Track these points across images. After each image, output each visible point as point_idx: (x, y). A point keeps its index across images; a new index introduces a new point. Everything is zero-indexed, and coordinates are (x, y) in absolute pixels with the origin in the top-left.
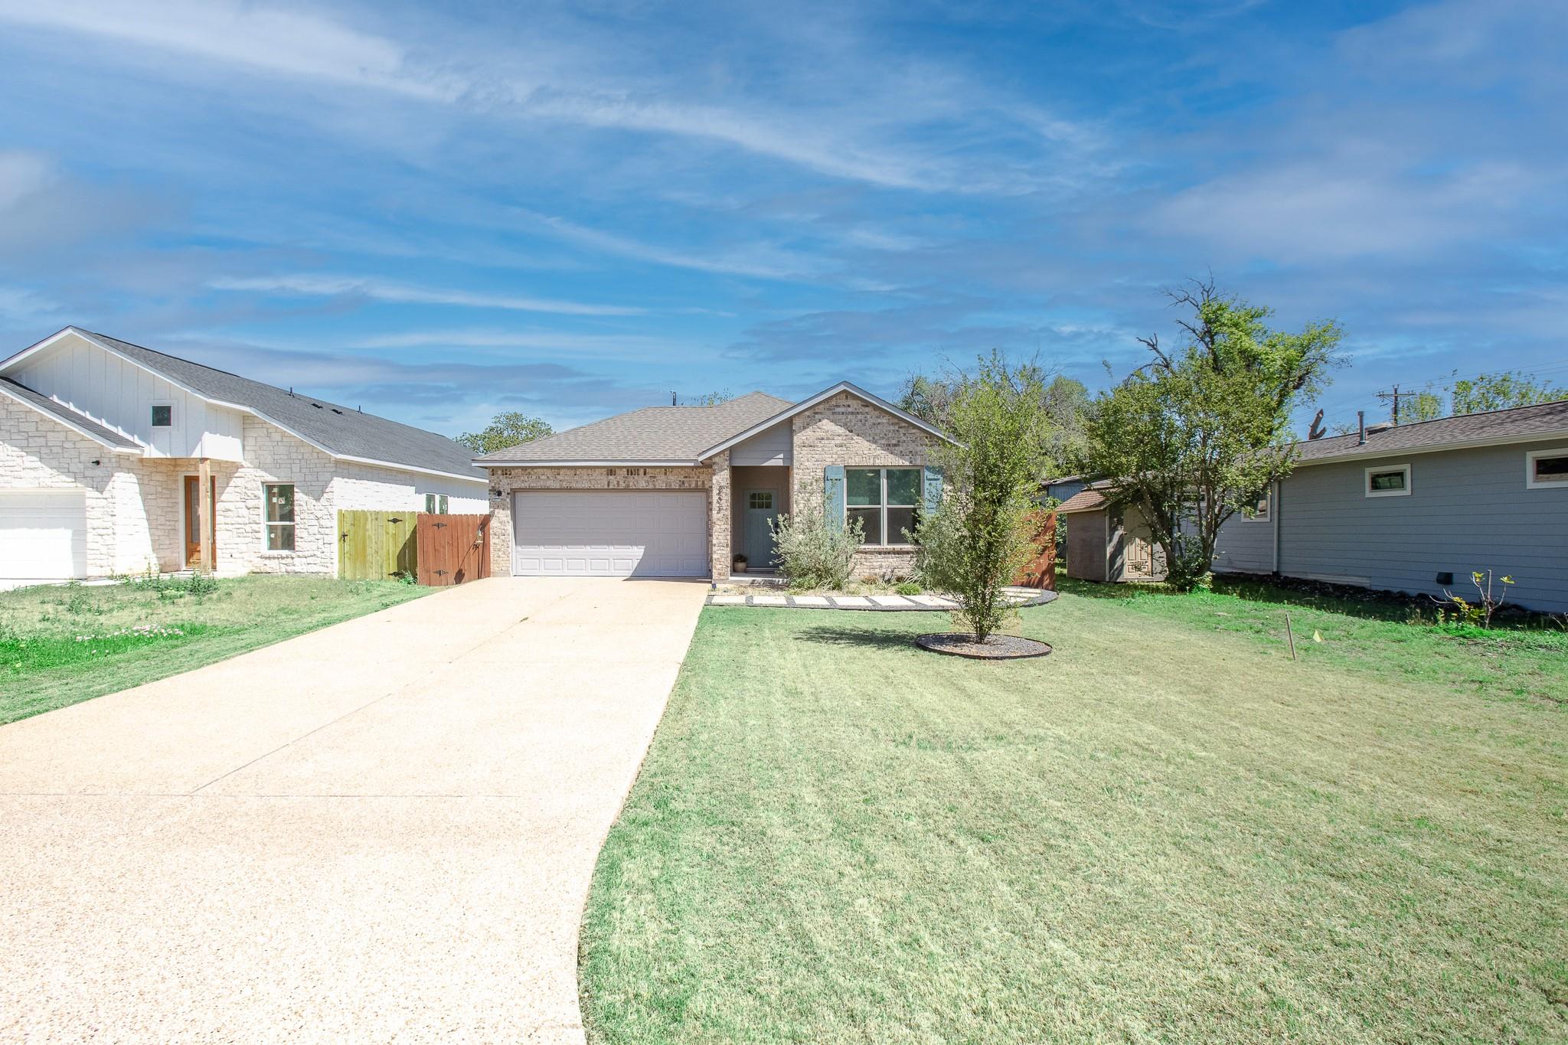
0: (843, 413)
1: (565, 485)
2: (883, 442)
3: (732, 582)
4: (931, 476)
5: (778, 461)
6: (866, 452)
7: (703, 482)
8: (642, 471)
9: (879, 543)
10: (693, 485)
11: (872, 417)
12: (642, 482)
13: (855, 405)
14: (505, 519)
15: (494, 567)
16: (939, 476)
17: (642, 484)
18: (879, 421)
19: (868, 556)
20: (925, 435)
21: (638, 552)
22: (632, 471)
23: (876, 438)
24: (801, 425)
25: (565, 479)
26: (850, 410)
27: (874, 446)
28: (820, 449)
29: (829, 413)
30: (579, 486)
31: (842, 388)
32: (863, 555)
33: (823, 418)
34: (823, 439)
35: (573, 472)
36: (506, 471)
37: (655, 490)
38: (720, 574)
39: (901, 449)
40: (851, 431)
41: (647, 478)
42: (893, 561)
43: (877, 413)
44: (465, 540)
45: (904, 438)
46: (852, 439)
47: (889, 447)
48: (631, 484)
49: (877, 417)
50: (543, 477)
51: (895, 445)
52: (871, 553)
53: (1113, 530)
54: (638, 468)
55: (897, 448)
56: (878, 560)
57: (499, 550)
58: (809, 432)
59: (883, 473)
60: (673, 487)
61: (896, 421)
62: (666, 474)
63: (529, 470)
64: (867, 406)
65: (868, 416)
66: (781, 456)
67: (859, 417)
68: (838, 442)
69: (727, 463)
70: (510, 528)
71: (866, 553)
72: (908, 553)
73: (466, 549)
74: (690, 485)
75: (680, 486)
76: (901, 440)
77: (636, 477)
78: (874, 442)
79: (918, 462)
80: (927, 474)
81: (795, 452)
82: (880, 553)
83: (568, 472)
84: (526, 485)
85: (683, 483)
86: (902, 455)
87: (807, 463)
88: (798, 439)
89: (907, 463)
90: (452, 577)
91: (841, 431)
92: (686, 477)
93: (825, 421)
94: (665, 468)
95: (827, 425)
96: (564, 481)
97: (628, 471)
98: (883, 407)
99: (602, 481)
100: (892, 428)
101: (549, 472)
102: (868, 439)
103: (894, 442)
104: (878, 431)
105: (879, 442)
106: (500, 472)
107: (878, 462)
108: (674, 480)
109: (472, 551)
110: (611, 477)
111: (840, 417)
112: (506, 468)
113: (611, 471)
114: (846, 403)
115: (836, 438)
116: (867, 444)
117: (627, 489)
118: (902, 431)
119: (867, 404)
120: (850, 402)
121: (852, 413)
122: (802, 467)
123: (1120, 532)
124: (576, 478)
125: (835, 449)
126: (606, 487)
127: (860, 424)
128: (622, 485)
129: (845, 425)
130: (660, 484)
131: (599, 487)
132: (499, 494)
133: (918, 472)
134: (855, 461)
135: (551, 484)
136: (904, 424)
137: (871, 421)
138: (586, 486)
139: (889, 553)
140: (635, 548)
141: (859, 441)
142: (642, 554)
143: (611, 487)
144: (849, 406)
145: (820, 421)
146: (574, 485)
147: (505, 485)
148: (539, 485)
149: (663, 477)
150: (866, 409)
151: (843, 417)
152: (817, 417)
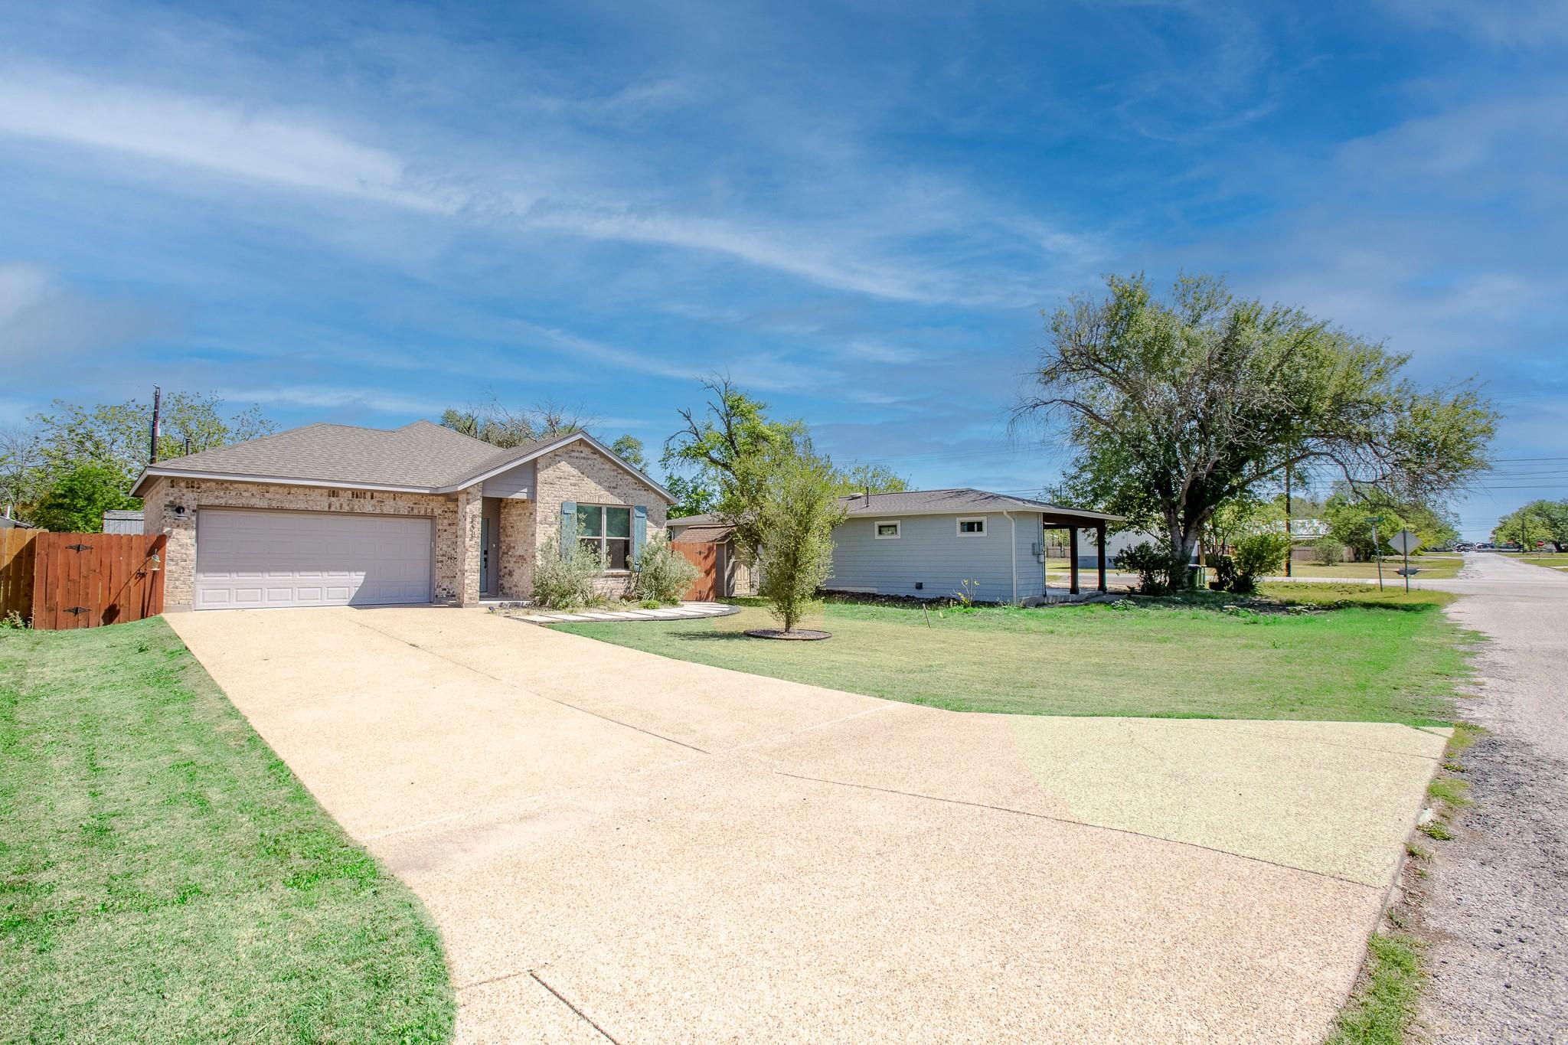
0: (578, 458)
1: (274, 504)
2: (605, 484)
3: (481, 606)
4: (639, 514)
5: (522, 495)
6: (592, 492)
7: (432, 509)
8: (368, 495)
9: (600, 568)
10: (422, 512)
11: (598, 462)
12: (368, 506)
13: (586, 451)
14: (189, 541)
15: (167, 601)
16: (644, 515)
17: (368, 508)
18: (604, 466)
20: (635, 481)
21: (358, 578)
22: (357, 494)
23: (601, 480)
24: (544, 465)
25: (276, 499)
26: (582, 455)
27: (599, 487)
28: (558, 487)
29: (567, 457)
30: (293, 506)
31: (580, 436)
33: (562, 460)
34: (561, 478)
35: (286, 490)
36: (192, 484)
37: (382, 515)
38: (471, 599)
39: (618, 491)
40: (583, 473)
41: (374, 502)
42: (611, 583)
43: (602, 460)
44: (124, 567)
45: (621, 481)
46: (583, 480)
47: (610, 489)
48: (356, 507)
49: (603, 464)
50: (245, 494)
51: (614, 488)
53: (729, 558)
54: (365, 492)
55: (615, 490)
56: (600, 583)
57: (177, 579)
58: (550, 471)
59: (604, 510)
60: (401, 513)
62: (395, 499)
63: (226, 485)
64: (597, 453)
65: (596, 461)
66: (525, 490)
67: (589, 462)
68: (572, 482)
69: (480, 494)
70: (193, 551)
72: (622, 576)
73: (124, 580)
74: (419, 512)
75: (409, 512)
76: (619, 483)
77: (362, 500)
78: (600, 483)
79: (630, 503)
80: (636, 512)
81: (538, 488)
82: (603, 577)
83: (280, 490)
84: (222, 502)
85: (412, 509)
86: (619, 496)
87: (548, 498)
88: (541, 476)
89: (622, 503)
90: (97, 616)
91: (575, 472)
92: (415, 504)
93: (563, 463)
94: (395, 493)
95: (564, 466)
96: (274, 500)
97: (353, 494)
99: (323, 503)
100: (612, 473)
101: (254, 489)
102: (595, 480)
103: (614, 485)
104: (602, 475)
105: (603, 484)
106: (183, 484)
107: (602, 501)
108: (403, 506)
109: (133, 582)
110: (333, 499)
111: (575, 460)
112: (193, 480)
113: (333, 493)
114: (580, 450)
115: (571, 478)
116: (594, 485)
117: (351, 513)
118: (620, 476)
119: (595, 451)
120: (582, 448)
121: (584, 458)
122: (543, 501)
123: (732, 560)
124: (290, 497)
125: (570, 488)
126: (326, 509)
127: (589, 468)
128: (346, 508)
129: (578, 468)
130: (389, 507)
131: (318, 508)
132: (179, 509)
133: (628, 512)
134: (584, 499)
135: (256, 502)
136: (621, 471)
137: (599, 466)
138: (303, 506)
139: (609, 576)
140: (353, 574)
141: (589, 482)
142: (362, 581)
143: (333, 509)
144: (584, 452)
145: (559, 462)
146: (287, 505)
147: (189, 499)
148: (240, 502)
149: (392, 502)
150: (595, 456)
151: (578, 461)
152: (558, 458)
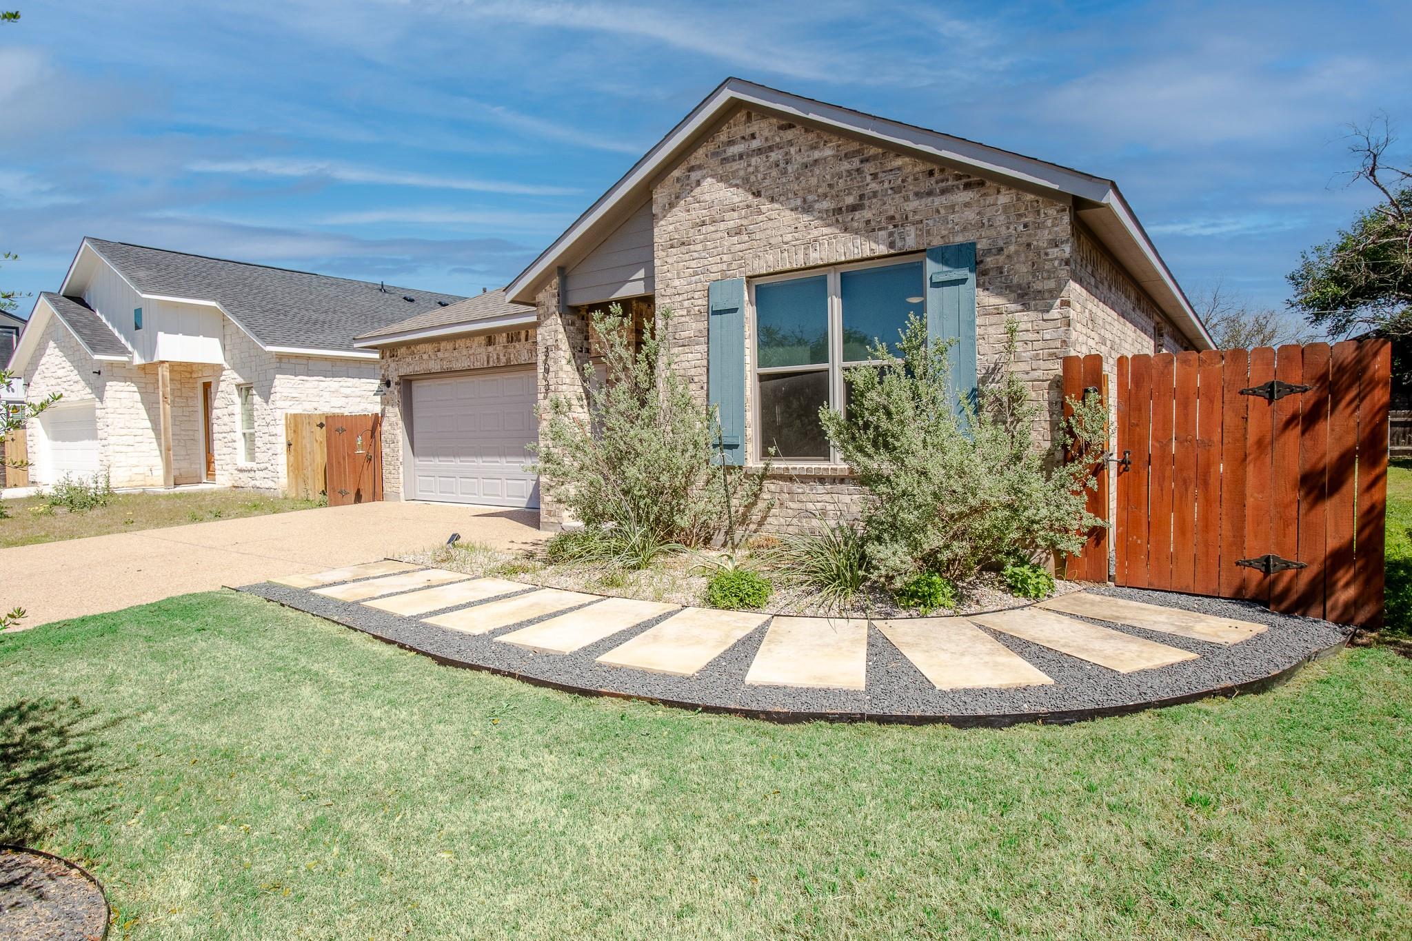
0: (741, 157)
2: (826, 204)
4: (941, 274)
5: (632, 286)
6: (788, 238)
9: (826, 455)
11: (800, 150)
12: (521, 353)
13: (764, 129)
14: (398, 420)
15: (386, 486)
16: (965, 272)
17: (523, 357)
18: (817, 154)
19: (797, 487)
20: (929, 166)
22: (512, 337)
23: (810, 198)
24: (666, 200)
26: (755, 144)
27: (806, 218)
28: (699, 247)
29: (714, 162)
30: (459, 366)
31: (726, 95)
32: (786, 485)
33: (704, 177)
34: (703, 224)
36: (393, 351)
39: (867, 214)
40: (757, 194)
42: (851, 499)
43: (811, 136)
45: (874, 186)
46: (760, 213)
47: (841, 217)
49: (814, 147)
50: (425, 356)
51: (853, 208)
52: (804, 479)
55: (857, 215)
56: (818, 497)
57: (391, 464)
58: (679, 213)
59: (834, 282)
61: (855, 146)
64: (791, 126)
65: (793, 150)
67: (774, 156)
68: (731, 224)
70: (399, 432)
71: (790, 479)
76: (867, 191)
77: (517, 344)
78: (807, 208)
79: (911, 242)
80: (932, 268)
81: (657, 262)
82: (822, 480)
83: (449, 346)
86: (869, 230)
87: (677, 283)
88: (662, 233)
89: (882, 249)
91: (736, 196)
95: (713, 191)
96: (446, 359)
97: (507, 336)
98: (812, 116)
99: (482, 354)
100: (845, 166)
102: (793, 205)
103: (850, 200)
104: (814, 181)
105: (817, 206)
106: (389, 353)
107: (815, 257)
109: (366, 465)
110: (490, 349)
111: (735, 166)
112: (394, 346)
113: (491, 337)
114: (749, 131)
115: (728, 215)
116: (788, 216)
117: (506, 367)
118: (869, 168)
119: (789, 122)
121: (759, 151)
122: (669, 291)
124: (456, 353)
125: (728, 242)
127: (774, 173)
129: (745, 184)
131: (479, 365)
132: (388, 383)
134: (765, 263)
135: (433, 366)
136: (873, 151)
137: (799, 159)
138: (466, 365)
139: (842, 480)
141: (774, 214)
143: (491, 364)
144: (753, 136)
145: (698, 183)
147: (394, 371)
150: (789, 134)
151: (743, 164)
152: (694, 176)
